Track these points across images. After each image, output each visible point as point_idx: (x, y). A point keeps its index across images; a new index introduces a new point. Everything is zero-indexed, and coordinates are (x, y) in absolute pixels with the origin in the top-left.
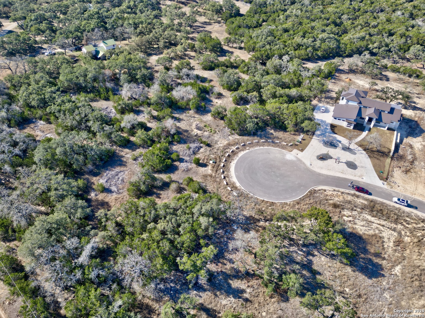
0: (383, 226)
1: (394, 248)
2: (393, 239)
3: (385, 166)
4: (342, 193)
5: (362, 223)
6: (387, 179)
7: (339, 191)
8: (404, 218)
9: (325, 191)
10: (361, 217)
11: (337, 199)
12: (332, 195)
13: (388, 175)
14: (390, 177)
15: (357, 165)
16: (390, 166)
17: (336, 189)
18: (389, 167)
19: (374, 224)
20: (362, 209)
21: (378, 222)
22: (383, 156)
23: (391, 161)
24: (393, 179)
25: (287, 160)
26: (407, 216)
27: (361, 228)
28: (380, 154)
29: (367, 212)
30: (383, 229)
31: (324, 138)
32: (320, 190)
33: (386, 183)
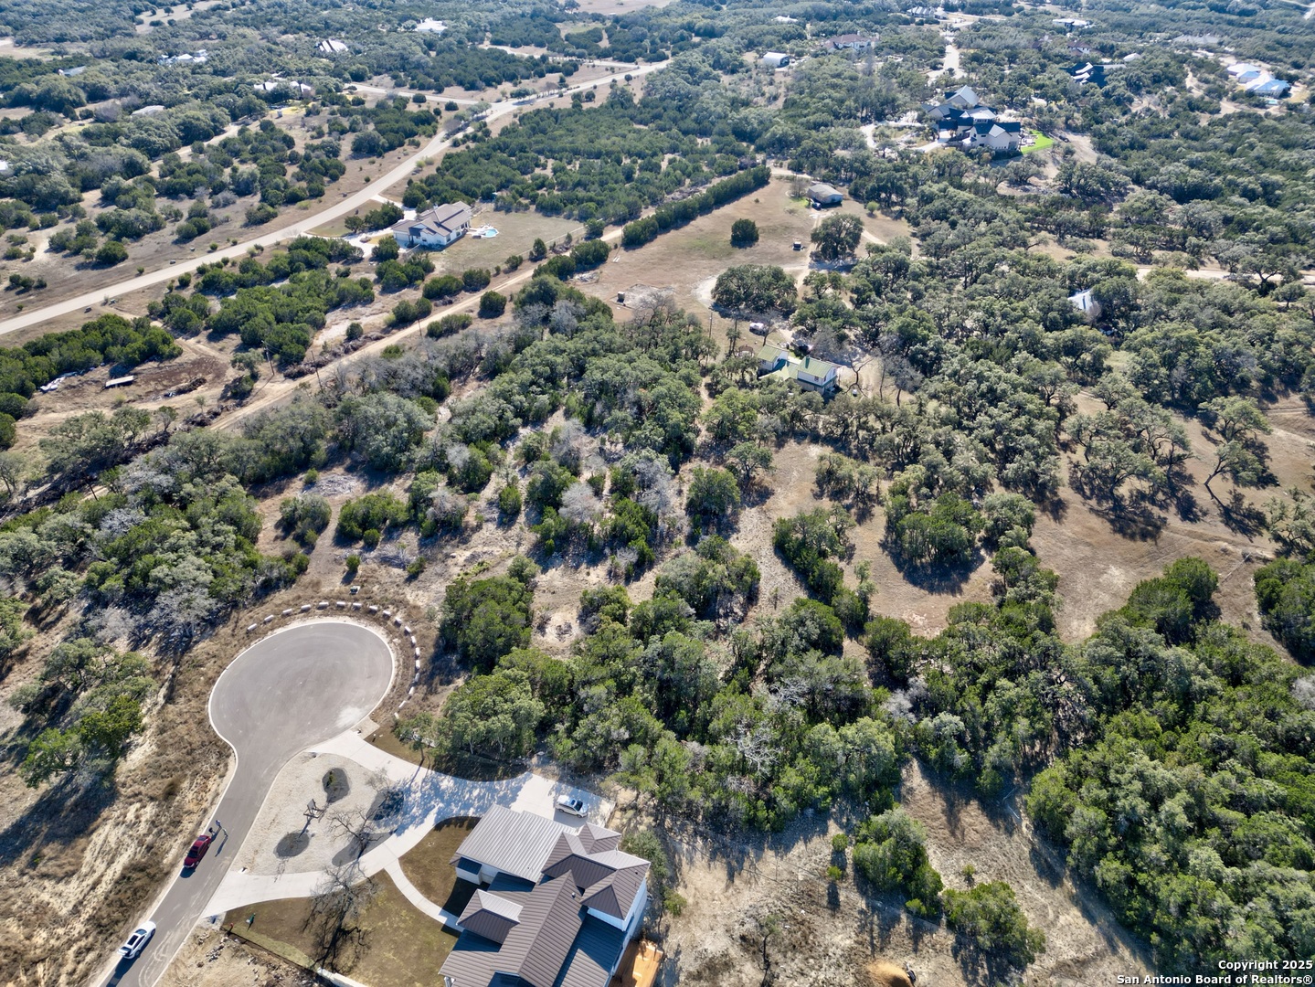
0: (93, 888)
1: (34, 901)
2: (55, 903)
3: (276, 938)
4: (205, 811)
5: (112, 840)
6: (229, 933)
7: (212, 804)
8: (98, 945)
9: (222, 776)
10: (128, 841)
11: (190, 795)
12: (205, 789)
13: (244, 941)
14: (236, 943)
15: (291, 860)
16: (278, 956)
17: (220, 800)
18: (270, 953)
19: (103, 866)
20: (150, 848)
21: (107, 878)
22: (321, 944)
23: (298, 966)
24: (226, 953)
25: (339, 710)
26: (100, 956)
27: (102, 837)
28: (329, 937)
29: (138, 856)
30: (84, 884)
31: (419, 794)
32: (226, 765)
33: (217, 927)
